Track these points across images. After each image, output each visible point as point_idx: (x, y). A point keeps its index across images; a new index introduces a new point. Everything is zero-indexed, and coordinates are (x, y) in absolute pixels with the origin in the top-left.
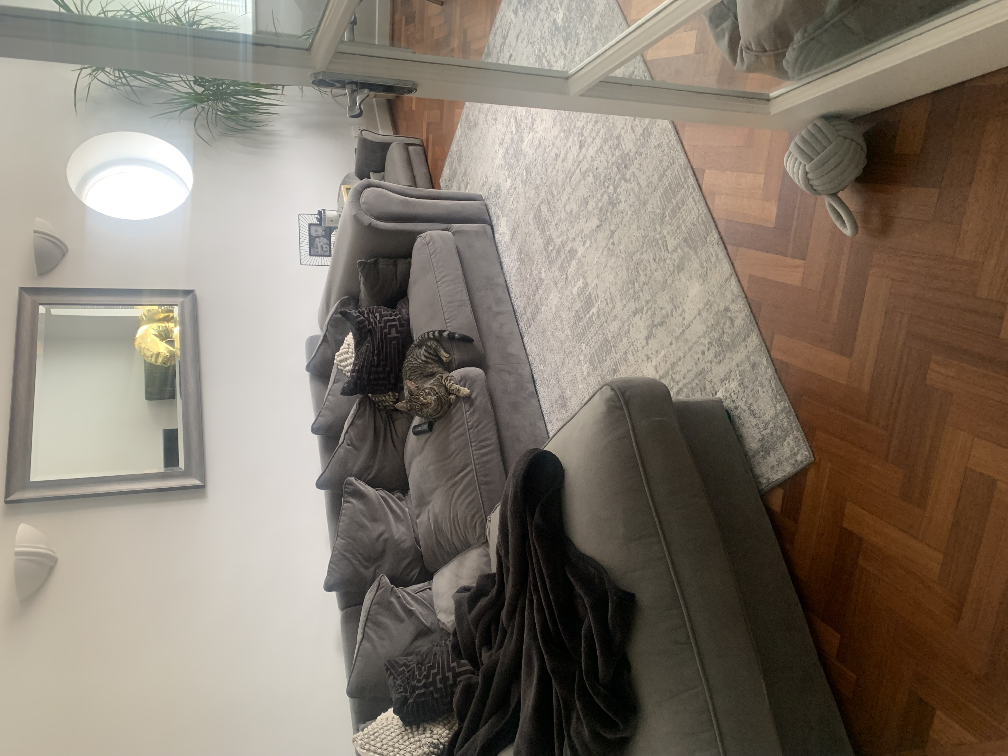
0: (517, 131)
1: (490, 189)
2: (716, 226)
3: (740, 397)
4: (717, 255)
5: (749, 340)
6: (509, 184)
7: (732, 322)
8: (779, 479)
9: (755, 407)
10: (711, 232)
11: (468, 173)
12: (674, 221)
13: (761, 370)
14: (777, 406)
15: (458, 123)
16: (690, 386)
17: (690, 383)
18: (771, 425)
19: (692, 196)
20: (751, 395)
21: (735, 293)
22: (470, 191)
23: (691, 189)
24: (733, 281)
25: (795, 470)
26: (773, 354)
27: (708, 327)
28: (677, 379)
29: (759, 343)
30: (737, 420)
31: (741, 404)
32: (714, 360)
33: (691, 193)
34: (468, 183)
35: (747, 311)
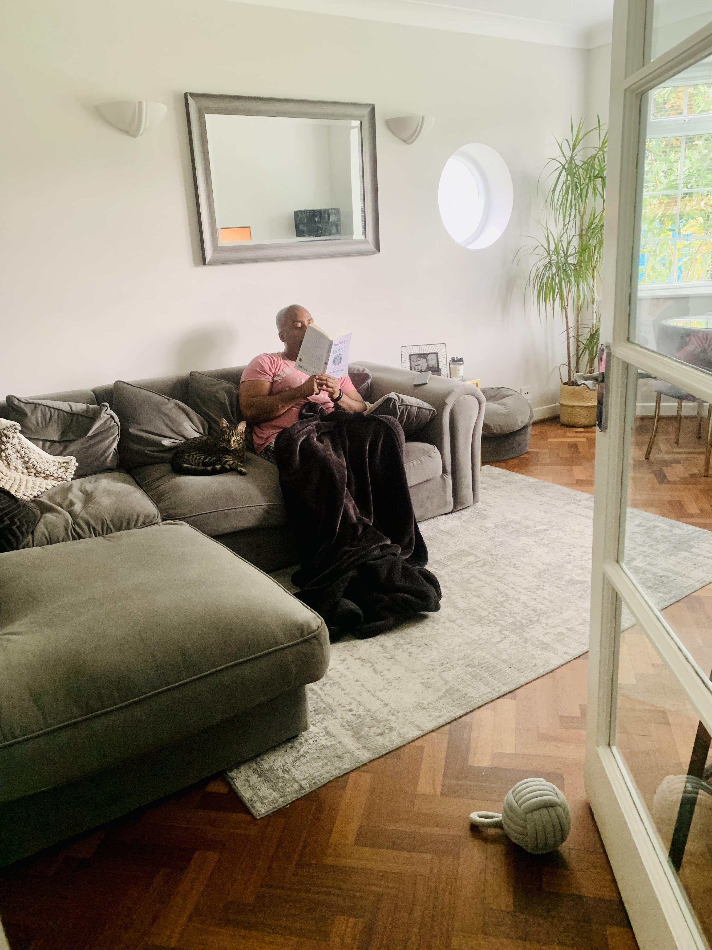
0: (537, 532)
1: (484, 510)
2: (466, 714)
3: (310, 746)
4: (440, 717)
5: (365, 751)
6: (489, 525)
7: (381, 734)
8: (237, 787)
9: (303, 760)
10: (461, 710)
11: (496, 489)
12: (469, 676)
13: (338, 764)
14: (305, 781)
15: (540, 479)
16: (319, 700)
17: (322, 700)
18: (287, 776)
19: (492, 691)
20: (315, 756)
21: (406, 736)
22: (481, 492)
23: (498, 690)
24: (417, 733)
25: (247, 802)
26: (354, 774)
27: (374, 713)
28: (324, 688)
29: (362, 760)
30: (290, 745)
31: (305, 748)
32: (345, 721)
33: (494, 690)
34: (488, 489)
35: (391, 747)
